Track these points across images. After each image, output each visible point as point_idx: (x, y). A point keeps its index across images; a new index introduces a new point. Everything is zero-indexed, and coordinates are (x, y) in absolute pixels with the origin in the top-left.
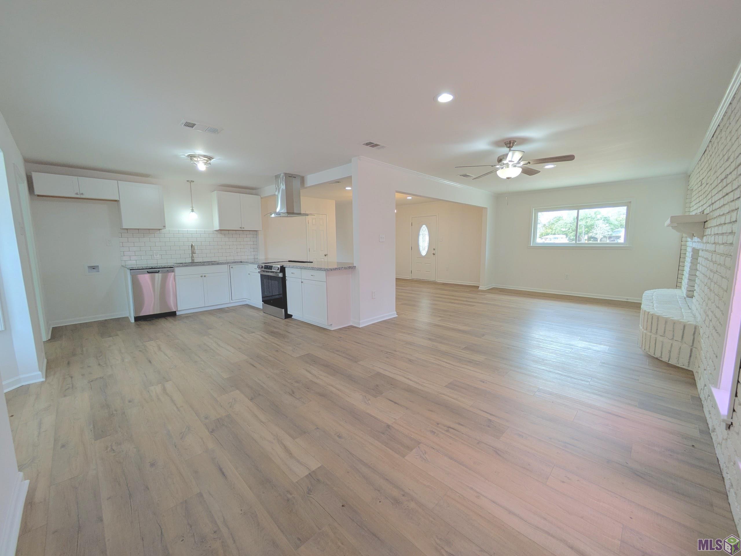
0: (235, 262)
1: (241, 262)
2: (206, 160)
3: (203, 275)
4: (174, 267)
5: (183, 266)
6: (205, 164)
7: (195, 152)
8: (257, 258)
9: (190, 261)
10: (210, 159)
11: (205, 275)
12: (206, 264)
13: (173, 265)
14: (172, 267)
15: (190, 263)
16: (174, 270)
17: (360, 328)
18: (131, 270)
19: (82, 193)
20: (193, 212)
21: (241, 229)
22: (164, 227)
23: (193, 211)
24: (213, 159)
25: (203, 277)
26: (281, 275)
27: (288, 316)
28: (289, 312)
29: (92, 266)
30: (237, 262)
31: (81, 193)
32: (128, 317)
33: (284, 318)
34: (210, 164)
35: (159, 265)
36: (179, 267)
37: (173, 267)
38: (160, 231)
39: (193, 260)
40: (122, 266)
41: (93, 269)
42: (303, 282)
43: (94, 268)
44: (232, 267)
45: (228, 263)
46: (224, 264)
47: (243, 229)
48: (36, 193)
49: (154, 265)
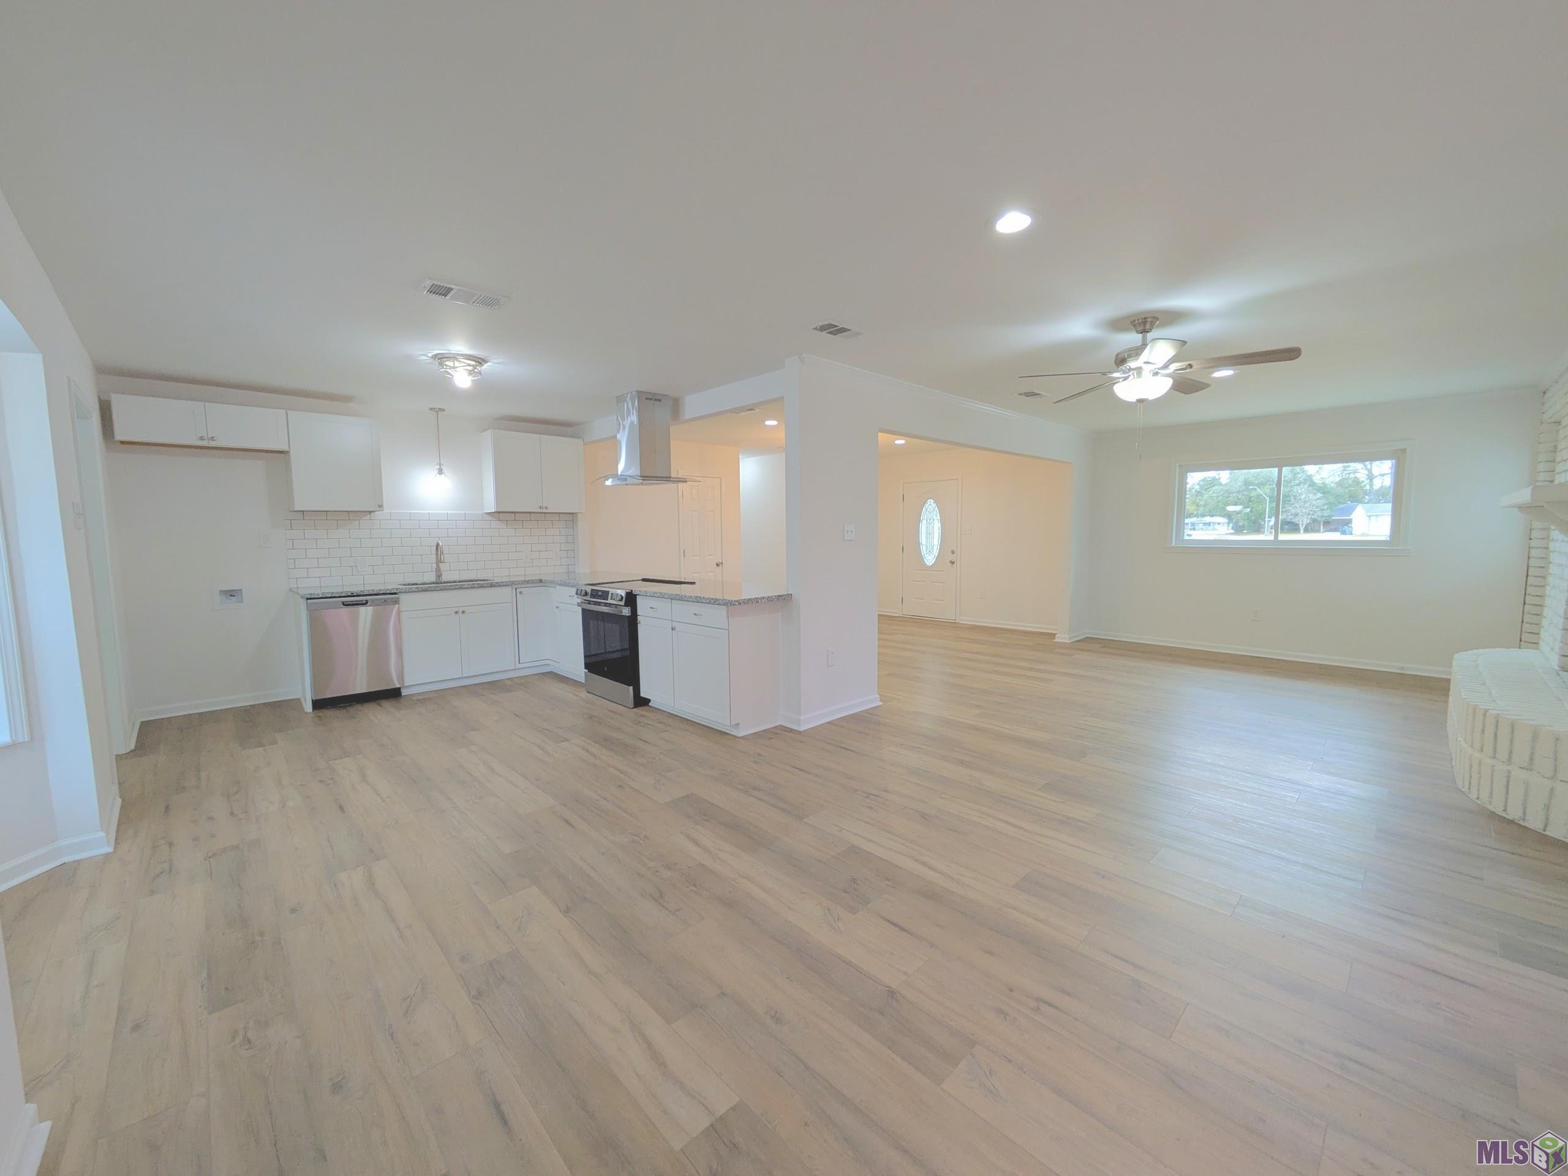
0: (528, 582)
1: (541, 581)
2: (473, 366)
3: (461, 610)
4: (400, 592)
5: (418, 591)
6: (470, 373)
7: (450, 349)
8: (574, 572)
9: (433, 579)
10: (480, 363)
11: (464, 609)
12: (466, 586)
13: (397, 589)
14: (395, 594)
15: (433, 583)
16: (398, 598)
17: (799, 733)
18: (307, 599)
19: (213, 437)
20: (442, 474)
21: (540, 511)
22: (381, 506)
23: (440, 472)
24: (486, 362)
25: (460, 614)
26: (626, 611)
27: (641, 702)
28: (643, 694)
29: (229, 591)
30: (533, 582)
31: (210, 436)
32: (298, 700)
33: (633, 706)
34: (480, 373)
35: (368, 588)
36: (409, 592)
37: (396, 591)
38: (372, 514)
39: (439, 576)
40: (291, 590)
41: (231, 596)
42: (675, 628)
43: (231, 594)
44: (521, 593)
45: (512, 583)
46: (503, 586)
47: (545, 511)
48: (119, 436)
49: (356, 589)
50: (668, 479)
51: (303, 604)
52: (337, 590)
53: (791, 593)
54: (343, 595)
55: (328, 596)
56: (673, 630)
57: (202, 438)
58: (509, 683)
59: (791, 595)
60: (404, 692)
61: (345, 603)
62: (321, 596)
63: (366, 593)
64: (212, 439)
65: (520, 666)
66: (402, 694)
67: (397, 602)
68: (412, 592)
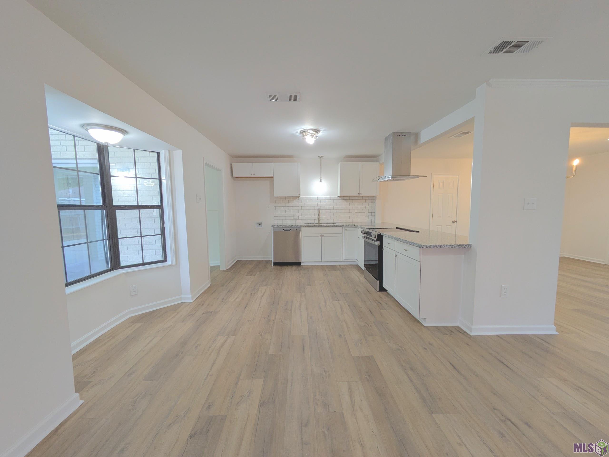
0: (349, 225)
1: (354, 225)
2: (313, 134)
3: (322, 235)
4: (302, 227)
5: (307, 227)
6: (312, 137)
8: (374, 222)
9: (317, 222)
10: (317, 132)
11: (323, 235)
12: (324, 226)
13: (301, 225)
14: (300, 227)
15: (317, 224)
16: (301, 229)
17: (470, 337)
21: (358, 195)
22: (299, 195)
23: (321, 181)
24: (319, 131)
25: (322, 236)
26: (377, 243)
27: (382, 289)
28: (385, 285)
30: (351, 226)
32: (270, 261)
33: (379, 291)
34: (317, 136)
35: (291, 225)
36: (304, 227)
38: (299, 198)
39: (319, 221)
42: (396, 255)
43: (260, 224)
44: (346, 230)
45: (342, 226)
46: (339, 226)
47: (360, 195)
48: (234, 176)
49: (287, 225)
50: (408, 176)
51: (272, 228)
52: (281, 225)
53: (471, 244)
54: (283, 226)
55: (279, 226)
56: (395, 256)
57: (252, 174)
58: (338, 267)
59: (471, 245)
60: (302, 264)
61: (284, 229)
62: (277, 226)
63: (290, 226)
64: (254, 174)
65: (343, 260)
66: (301, 265)
67: (300, 230)
68: (305, 227)
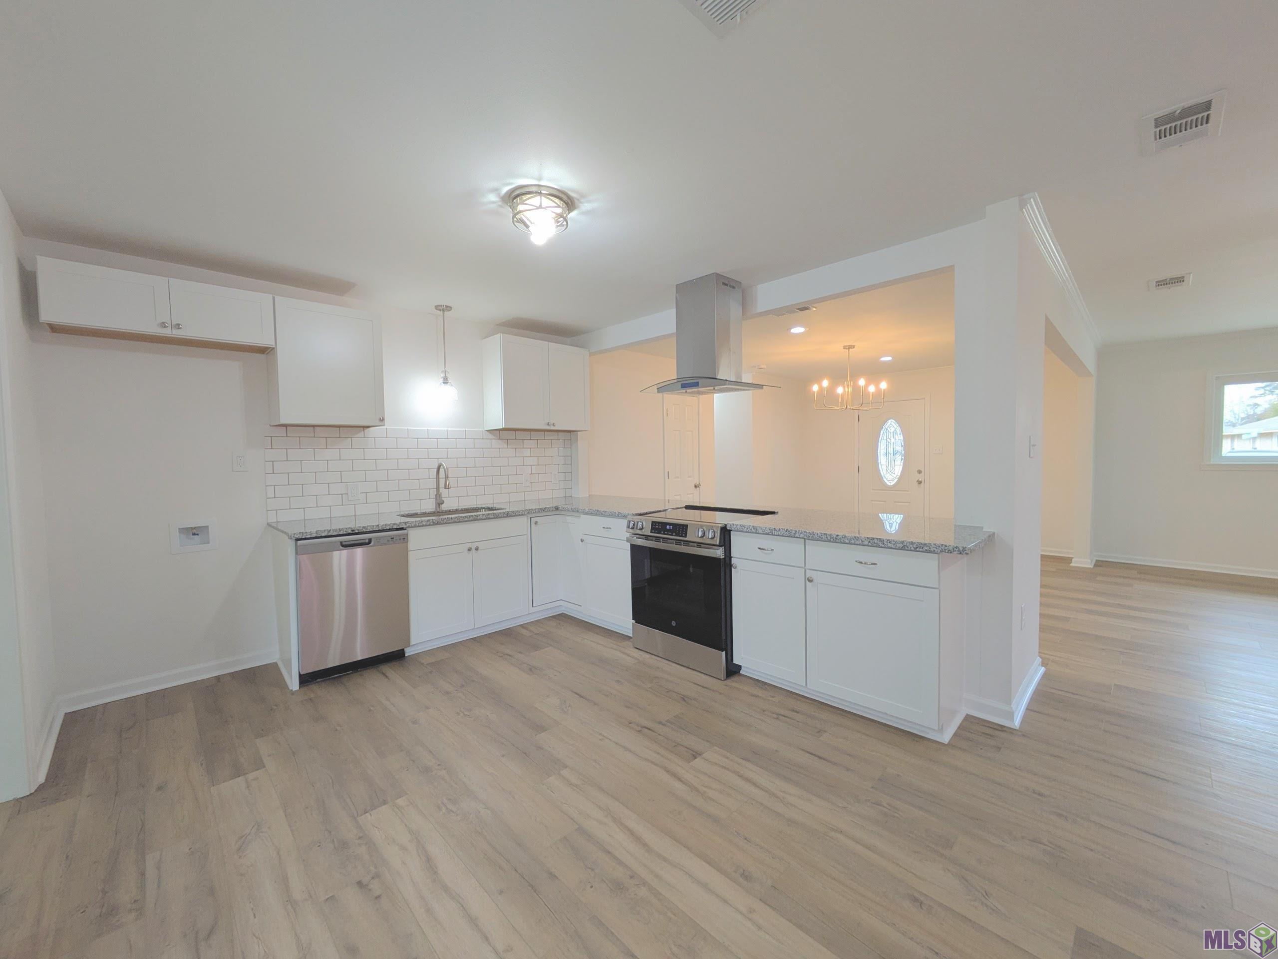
0: (543, 510)
1: (557, 509)
3: (474, 546)
4: (409, 527)
5: (429, 525)
6: (552, 220)
8: (571, 496)
9: (437, 509)
10: (570, 207)
13: (406, 523)
14: (402, 529)
15: (437, 514)
16: (407, 535)
18: (297, 540)
19: (178, 325)
20: (447, 383)
21: (547, 427)
22: (382, 420)
23: (446, 381)
24: (577, 206)
25: (474, 551)
26: (714, 552)
27: (733, 670)
29: (192, 528)
30: (546, 510)
31: (174, 323)
32: (275, 666)
33: (718, 676)
34: (565, 223)
35: (371, 524)
36: (419, 526)
37: (404, 526)
38: (367, 430)
39: (440, 503)
40: (269, 525)
41: (194, 534)
42: (811, 579)
43: (194, 532)
44: (538, 524)
45: (529, 512)
47: (552, 428)
48: (45, 318)
51: (290, 546)
54: (341, 533)
55: (323, 535)
56: (807, 581)
57: (163, 325)
60: (408, 652)
61: (344, 543)
62: (314, 535)
63: (369, 529)
65: (533, 610)
66: (406, 656)
67: (405, 539)
68: (423, 526)
